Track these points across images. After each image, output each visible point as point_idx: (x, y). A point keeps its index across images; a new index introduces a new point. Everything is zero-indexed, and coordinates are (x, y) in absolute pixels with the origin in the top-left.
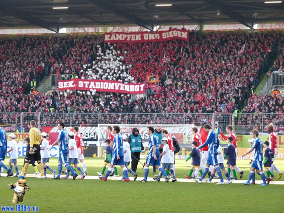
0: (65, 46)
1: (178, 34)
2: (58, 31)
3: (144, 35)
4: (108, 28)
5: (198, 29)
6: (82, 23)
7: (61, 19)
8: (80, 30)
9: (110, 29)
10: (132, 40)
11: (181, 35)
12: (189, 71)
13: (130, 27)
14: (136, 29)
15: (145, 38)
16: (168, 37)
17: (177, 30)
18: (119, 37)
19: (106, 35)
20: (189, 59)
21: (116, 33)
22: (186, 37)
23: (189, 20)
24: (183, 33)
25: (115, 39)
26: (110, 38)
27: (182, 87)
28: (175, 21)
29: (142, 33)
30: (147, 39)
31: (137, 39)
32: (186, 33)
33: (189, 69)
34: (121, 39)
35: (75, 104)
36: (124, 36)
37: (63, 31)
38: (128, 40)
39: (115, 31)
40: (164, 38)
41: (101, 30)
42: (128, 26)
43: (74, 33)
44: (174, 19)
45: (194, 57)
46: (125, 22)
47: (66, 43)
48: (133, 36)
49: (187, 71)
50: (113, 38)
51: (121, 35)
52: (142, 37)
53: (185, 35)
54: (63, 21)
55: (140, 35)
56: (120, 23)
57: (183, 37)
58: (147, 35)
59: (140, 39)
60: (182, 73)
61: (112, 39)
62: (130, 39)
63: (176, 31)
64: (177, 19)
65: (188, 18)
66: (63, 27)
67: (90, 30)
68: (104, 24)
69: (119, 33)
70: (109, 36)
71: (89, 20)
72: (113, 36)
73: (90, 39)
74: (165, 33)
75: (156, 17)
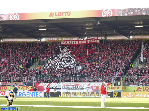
0: (45, 46)
2: (41, 40)
3: (80, 41)
5: (105, 39)
6: (52, 36)
7: (42, 34)
8: (51, 39)
9: (64, 39)
10: (74, 43)
11: (97, 41)
12: (101, 58)
13: (73, 38)
14: (76, 39)
15: (80, 43)
16: (90, 42)
17: (95, 39)
18: (68, 42)
19: (62, 42)
20: (101, 52)
21: (67, 41)
22: (99, 42)
23: (100, 35)
24: (97, 40)
25: (66, 43)
26: (64, 43)
27: (98, 65)
29: (78, 41)
30: (81, 43)
31: (76, 43)
32: (99, 40)
33: (101, 57)
34: (69, 43)
35: (50, 73)
36: (71, 42)
37: (43, 40)
38: (72, 43)
39: (66, 40)
40: (88, 42)
41: (60, 39)
43: (48, 41)
44: (94, 34)
47: (45, 45)
48: (75, 42)
49: (100, 58)
50: (65, 43)
51: (69, 41)
52: (78, 42)
53: (98, 41)
54: (44, 36)
55: (77, 41)
56: (69, 36)
57: (97, 42)
58: (81, 41)
59: (78, 43)
60: (98, 58)
61: (65, 44)
62: (73, 43)
63: (94, 40)
64: (95, 34)
65: (100, 34)
66: (43, 38)
67: (55, 39)
68: (62, 37)
69: (68, 41)
71: (55, 35)
72: (65, 42)
73: (56, 44)
74: (89, 41)
75: (86, 33)
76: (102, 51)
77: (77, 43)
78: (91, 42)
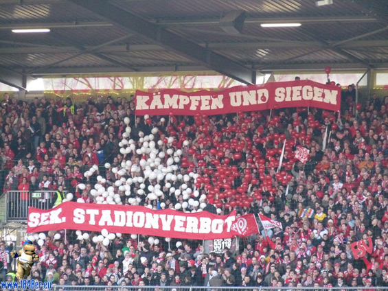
0: (42, 121)
1: (316, 95)
2: (24, 85)
3: (232, 95)
4: (146, 79)
5: (364, 83)
6: (82, 67)
7: (31, 57)
8: (76, 85)
9: (150, 82)
10: (203, 108)
11: (323, 96)
12: (341, 185)
13: (198, 78)
14: (213, 81)
15: (233, 103)
16: (288, 99)
17: (313, 84)
18: (171, 102)
19: (139, 98)
20: (341, 156)
21: (163, 92)
22: (334, 102)
23: (341, 62)
24: (327, 92)
25: (160, 106)
26: (148, 103)
27: (324, 224)
28: (309, 62)
29: (225, 92)
30: (238, 104)
31: (214, 107)
32: (335, 92)
34: (175, 106)
35: (65, 263)
36: (184, 100)
37: (37, 85)
38: (193, 108)
39: (162, 86)
40: (277, 100)
41: (128, 84)
42: (193, 75)
43: (62, 92)
44: (305, 58)
45: (354, 151)
46: (188, 64)
47: (44, 114)
48: (205, 99)
49: (338, 186)
50: (156, 103)
51: (176, 97)
52: (226, 100)
53: (331, 98)
54: (38, 63)
55: (221, 97)
56: (175, 68)
57: (326, 101)
58: (238, 94)
59: (221, 106)
60: (324, 189)
61: (152, 107)
62: (199, 107)
63: (309, 88)
64: (312, 57)
65: (339, 56)
66: (36, 77)
67: (102, 84)
68: (137, 70)
69: (172, 92)
70: (146, 98)
71: (100, 61)
72: (157, 99)
74: (282, 90)
75: (262, 53)
76: (347, 151)
77: (218, 103)
78: (292, 102)
